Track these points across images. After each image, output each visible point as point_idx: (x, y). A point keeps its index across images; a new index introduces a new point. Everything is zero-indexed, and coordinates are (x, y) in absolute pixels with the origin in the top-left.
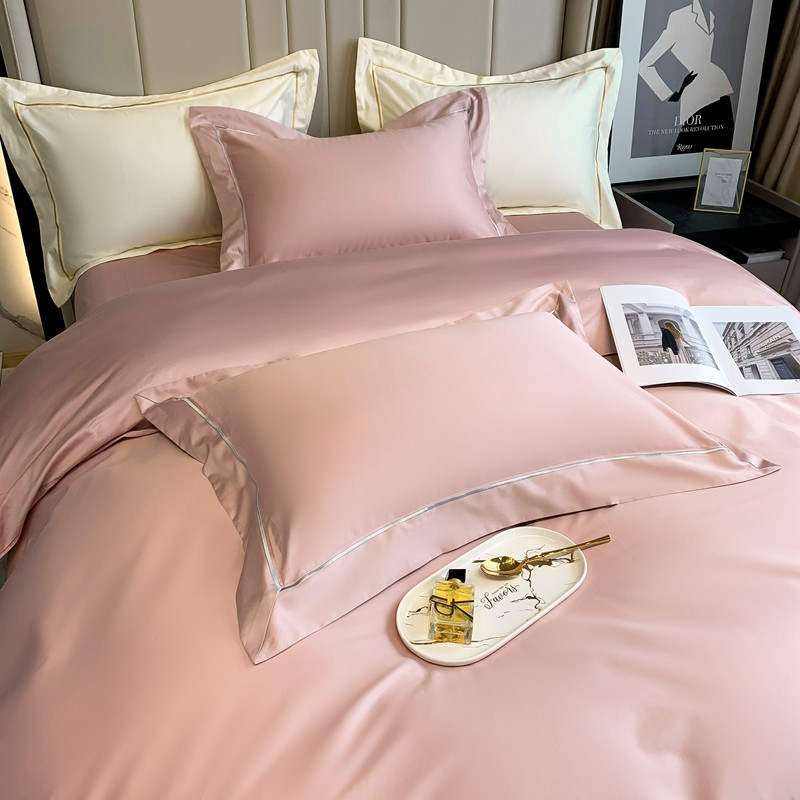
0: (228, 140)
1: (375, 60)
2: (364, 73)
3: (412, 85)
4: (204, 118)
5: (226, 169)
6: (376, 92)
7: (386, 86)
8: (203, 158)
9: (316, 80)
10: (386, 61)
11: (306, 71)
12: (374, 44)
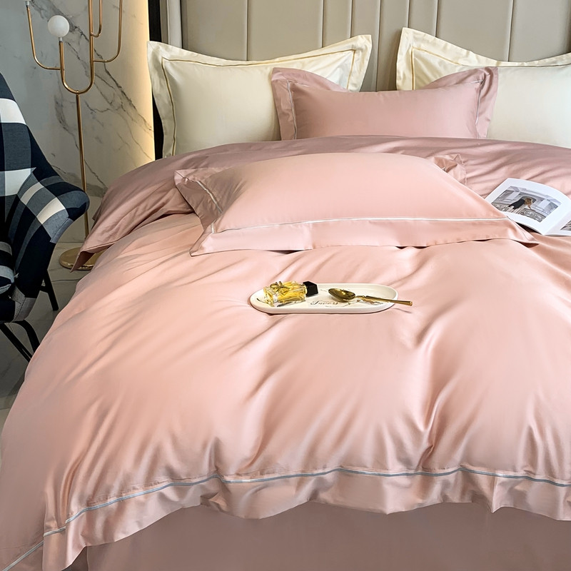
0: (295, 90)
1: (415, 45)
2: (404, 53)
3: (441, 63)
4: (282, 75)
5: (290, 108)
6: (412, 66)
7: (420, 62)
8: (276, 100)
9: (368, 57)
10: (423, 46)
11: (361, 50)
12: (415, 33)
